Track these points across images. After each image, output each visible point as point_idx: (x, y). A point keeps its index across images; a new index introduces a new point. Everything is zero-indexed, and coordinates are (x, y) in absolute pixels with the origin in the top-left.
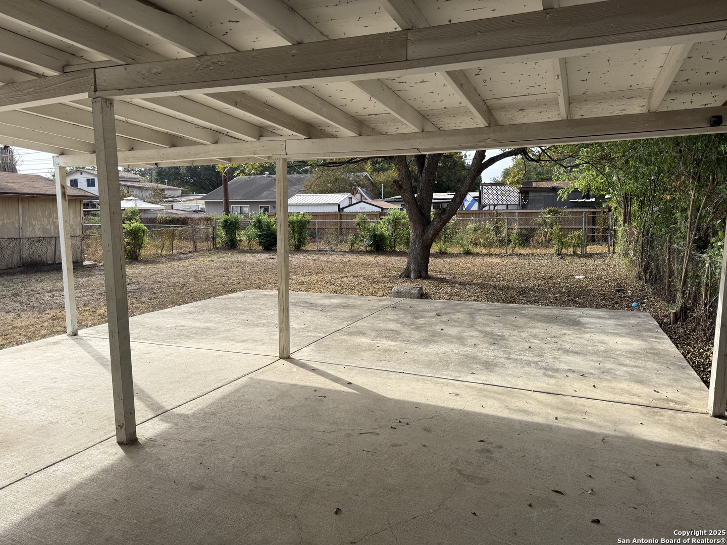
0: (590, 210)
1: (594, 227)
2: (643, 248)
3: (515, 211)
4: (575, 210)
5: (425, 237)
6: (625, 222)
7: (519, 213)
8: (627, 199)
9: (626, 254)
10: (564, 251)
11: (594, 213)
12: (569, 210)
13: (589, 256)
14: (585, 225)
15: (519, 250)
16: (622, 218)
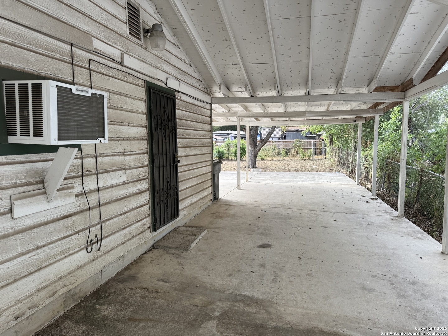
0: (314, 140)
1: (316, 148)
2: (338, 154)
3: (281, 141)
4: (307, 140)
5: (255, 151)
6: (330, 145)
7: (283, 141)
8: (331, 136)
9: (331, 158)
10: (305, 158)
11: (315, 141)
12: (305, 140)
13: (315, 160)
14: (313, 147)
15: (285, 158)
16: (329, 143)
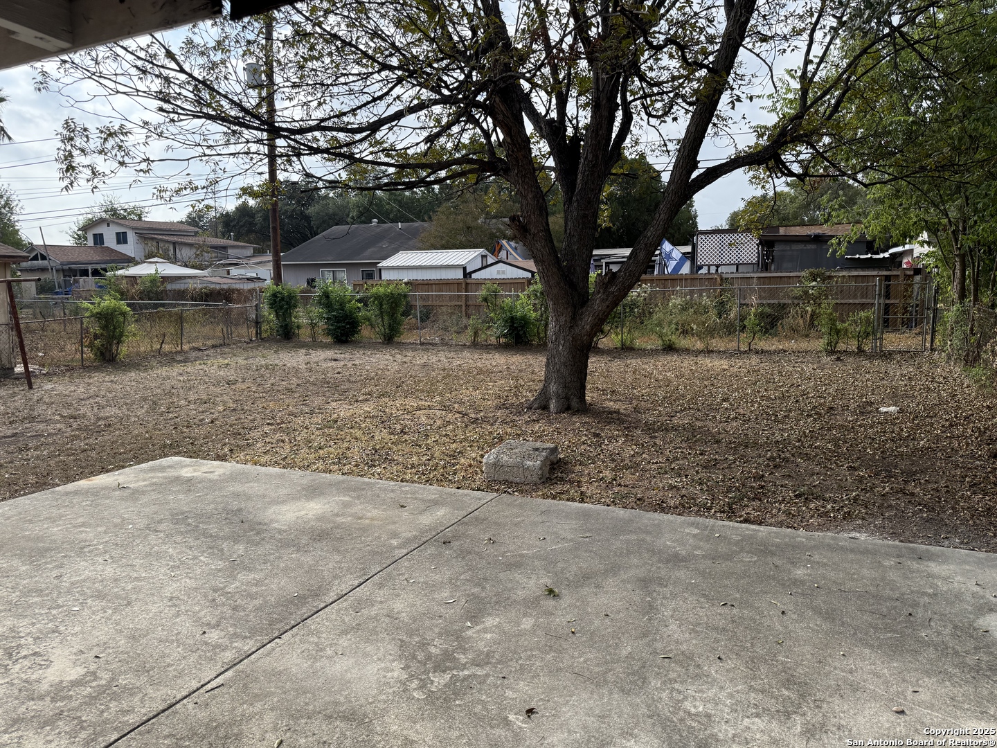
0: (881, 273)
1: (887, 302)
3: (752, 275)
4: (855, 273)
7: (759, 278)
10: (841, 346)
11: (888, 278)
12: (845, 273)
13: (887, 356)
14: (879, 298)
15: (762, 344)
